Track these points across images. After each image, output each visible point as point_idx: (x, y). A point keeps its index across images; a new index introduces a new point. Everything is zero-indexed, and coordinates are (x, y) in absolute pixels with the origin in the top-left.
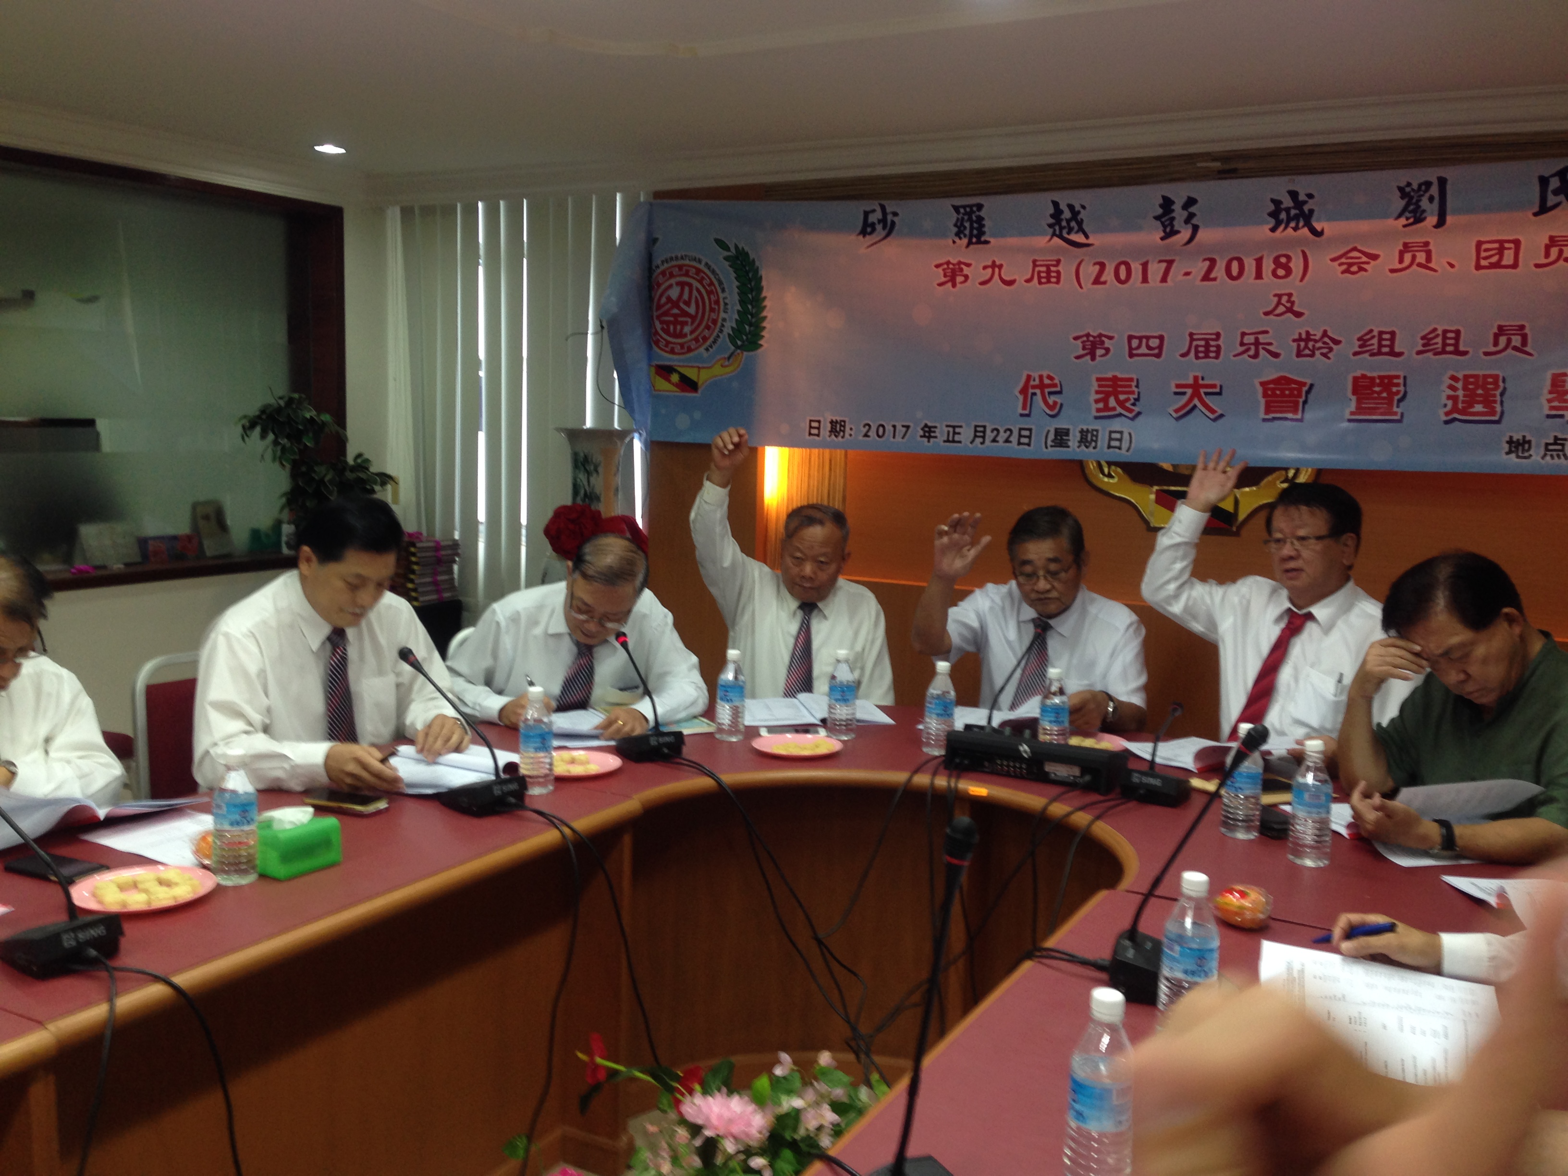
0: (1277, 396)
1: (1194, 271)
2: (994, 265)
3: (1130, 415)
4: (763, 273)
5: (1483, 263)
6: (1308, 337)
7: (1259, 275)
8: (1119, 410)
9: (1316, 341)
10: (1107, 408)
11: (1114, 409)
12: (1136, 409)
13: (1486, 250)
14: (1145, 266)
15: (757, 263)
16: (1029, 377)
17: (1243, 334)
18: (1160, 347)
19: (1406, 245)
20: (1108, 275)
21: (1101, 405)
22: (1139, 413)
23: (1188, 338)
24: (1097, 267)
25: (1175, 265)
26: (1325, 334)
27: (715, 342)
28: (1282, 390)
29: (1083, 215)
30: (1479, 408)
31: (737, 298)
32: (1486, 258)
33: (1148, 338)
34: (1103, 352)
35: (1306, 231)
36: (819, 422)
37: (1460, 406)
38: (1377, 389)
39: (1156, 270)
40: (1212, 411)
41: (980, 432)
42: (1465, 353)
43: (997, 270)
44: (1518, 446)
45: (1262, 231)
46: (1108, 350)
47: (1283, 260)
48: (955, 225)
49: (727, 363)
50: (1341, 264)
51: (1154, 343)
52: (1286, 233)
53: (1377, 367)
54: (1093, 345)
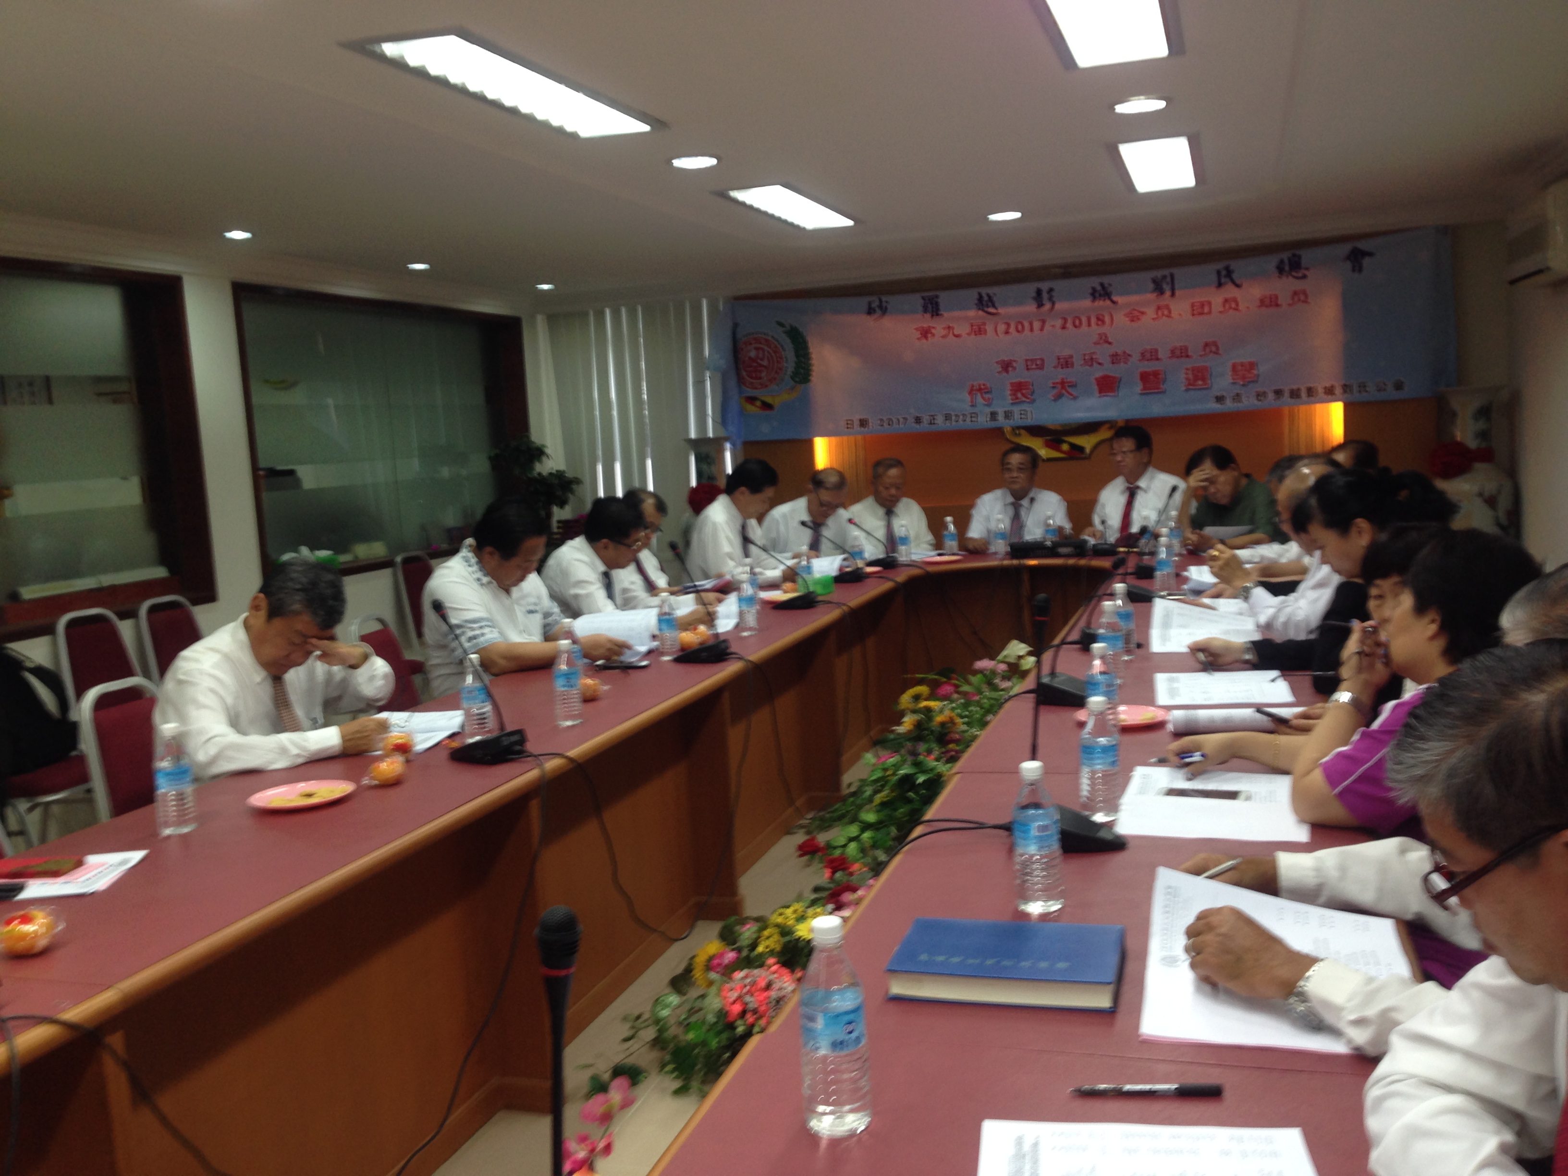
0: (1104, 385)
1: (1056, 324)
2: (949, 327)
3: (1030, 401)
4: (808, 339)
5: (1195, 313)
6: (1116, 354)
7: (1089, 325)
8: (1024, 399)
9: (1120, 356)
10: (1017, 398)
11: (1021, 399)
12: (1033, 397)
13: (1196, 307)
14: (1031, 323)
15: (804, 334)
16: (972, 385)
17: (1085, 355)
18: (1042, 364)
19: (1158, 306)
20: (1012, 329)
21: (1013, 397)
22: (1034, 400)
23: (1056, 359)
24: (1006, 326)
25: (1046, 322)
26: (1124, 352)
27: (782, 380)
28: (1106, 382)
29: (995, 299)
30: (1200, 382)
31: (793, 354)
32: (1196, 311)
33: (1036, 360)
34: (1012, 369)
35: (1108, 302)
36: (852, 421)
37: (1191, 382)
38: (1151, 378)
39: (1037, 325)
40: (1072, 395)
41: (948, 417)
42: (1191, 357)
43: (950, 330)
44: (1220, 399)
45: (1087, 303)
46: (1015, 368)
47: (1100, 317)
48: (923, 307)
49: (790, 392)
50: (1128, 318)
51: (1039, 362)
52: (1100, 303)
53: (1149, 367)
54: (1006, 366)
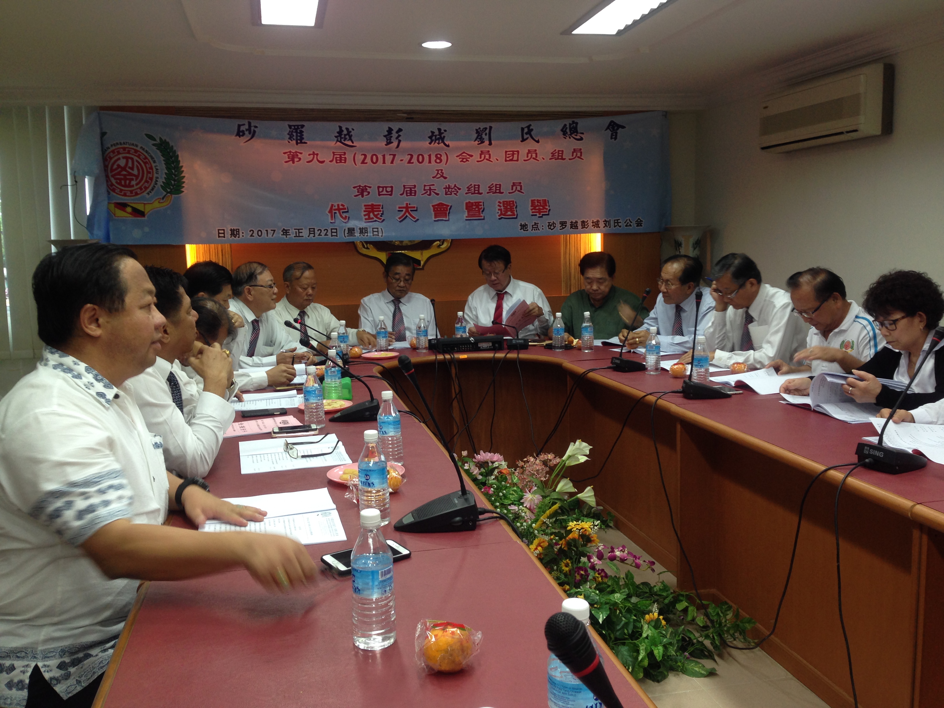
0: (439, 211)
1: (404, 159)
2: (314, 154)
3: (380, 221)
4: (179, 153)
5: (508, 159)
6: (449, 187)
7: (430, 162)
8: (375, 219)
9: (452, 189)
10: (369, 218)
11: (373, 218)
12: (383, 218)
13: (509, 154)
14: (384, 156)
15: (175, 148)
16: (332, 205)
17: (425, 186)
18: (392, 191)
19: (482, 151)
20: (368, 160)
21: (367, 217)
22: (384, 220)
23: (403, 188)
24: (363, 156)
25: (396, 156)
26: (455, 186)
27: (153, 189)
28: (440, 208)
29: (352, 133)
30: (509, 213)
31: (164, 166)
32: (508, 157)
33: (386, 187)
34: (367, 193)
35: (442, 144)
36: (224, 230)
37: (503, 212)
38: (474, 207)
39: (389, 158)
40: (414, 218)
41: (312, 231)
42: (503, 193)
43: (315, 156)
44: (524, 227)
45: (426, 144)
46: (369, 193)
47: (439, 156)
48: (288, 134)
49: (162, 201)
50: (460, 158)
51: (389, 189)
52: (435, 145)
53: (474, 198)
54: (362, 191)
